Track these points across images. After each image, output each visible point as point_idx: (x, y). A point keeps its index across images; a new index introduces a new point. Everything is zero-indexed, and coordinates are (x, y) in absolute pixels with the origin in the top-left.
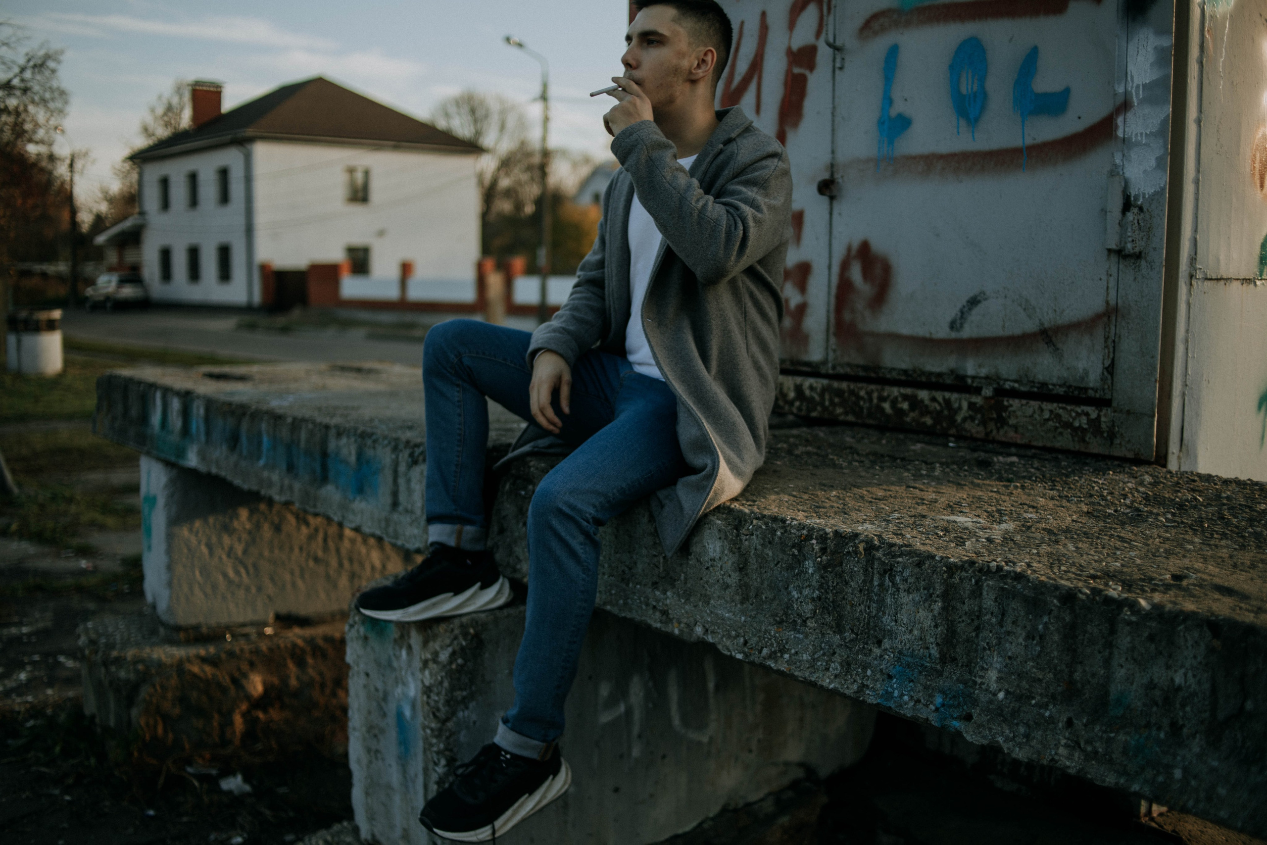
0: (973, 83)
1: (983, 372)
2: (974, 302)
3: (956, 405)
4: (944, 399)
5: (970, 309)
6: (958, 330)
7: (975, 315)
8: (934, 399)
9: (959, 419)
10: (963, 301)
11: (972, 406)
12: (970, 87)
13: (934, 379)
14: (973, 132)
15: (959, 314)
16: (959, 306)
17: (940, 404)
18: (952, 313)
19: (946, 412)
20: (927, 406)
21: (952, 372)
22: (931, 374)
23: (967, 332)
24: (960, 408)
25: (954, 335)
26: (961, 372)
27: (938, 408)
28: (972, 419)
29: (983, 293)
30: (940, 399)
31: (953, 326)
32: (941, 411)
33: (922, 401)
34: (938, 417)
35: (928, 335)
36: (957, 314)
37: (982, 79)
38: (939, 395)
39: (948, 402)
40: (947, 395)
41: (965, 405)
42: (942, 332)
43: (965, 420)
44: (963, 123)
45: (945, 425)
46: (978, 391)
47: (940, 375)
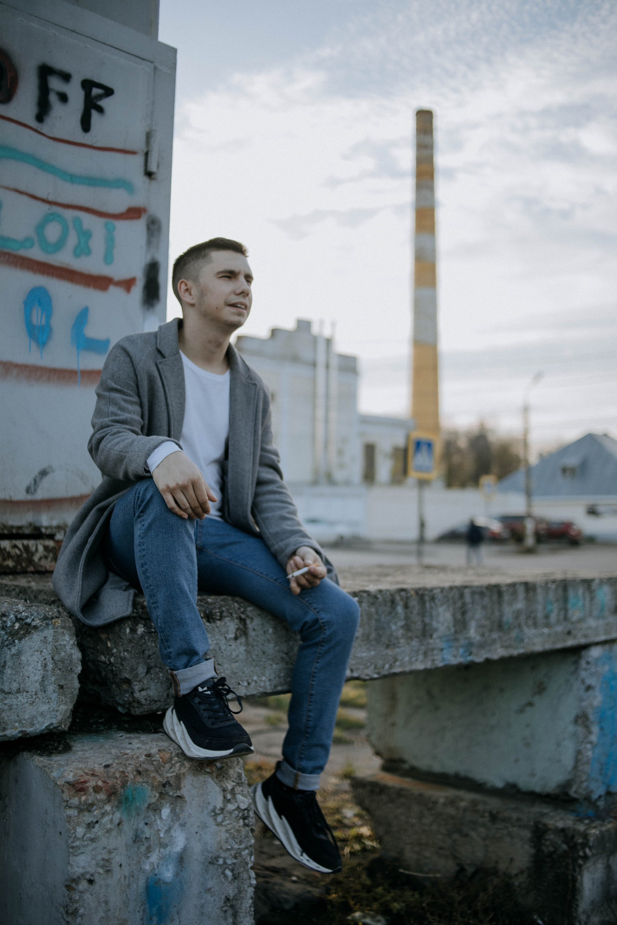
0: (41, 318)
1: (55, 523)
2: (44, 473)
3: (33, 549)
4: (23, 545)
5: (41, 479)
6: (33, 494)
7: (46, 482)
8: (15, 546)
9: (36, 558)
10: (36, 472)
11: (46, 548)
12: (39, 321)
13: (14, 531)
14: (41, 354)
15: (33, 482)
16: (32, 476)
17: (20, 549)
18: (28, 481)
19: (25, 555)
20: (9, 553)
21: (30, 524)
22: (12, 527)
23: (40, 495)
24: (37, 550)
25: (29, 497)
26: (38, 524)
27: (18, 552)
28: (46, 557)
29: (50, 467)
30: (20, 546)
31: (28, 490)
32: (21, 555)
33: (5, 549)
34: (18, 559)
35: (8, 498)
36: (30, 483)
37: (49, 317)
38: (19, 543)
39: (27, 548)
40: (25, 542)
41: (41, 548)
42: (21, 495)
43: (40, 559)
44: (34, 345)
45: (24, 565)
46: (51, 537)
47: (20, 528)
